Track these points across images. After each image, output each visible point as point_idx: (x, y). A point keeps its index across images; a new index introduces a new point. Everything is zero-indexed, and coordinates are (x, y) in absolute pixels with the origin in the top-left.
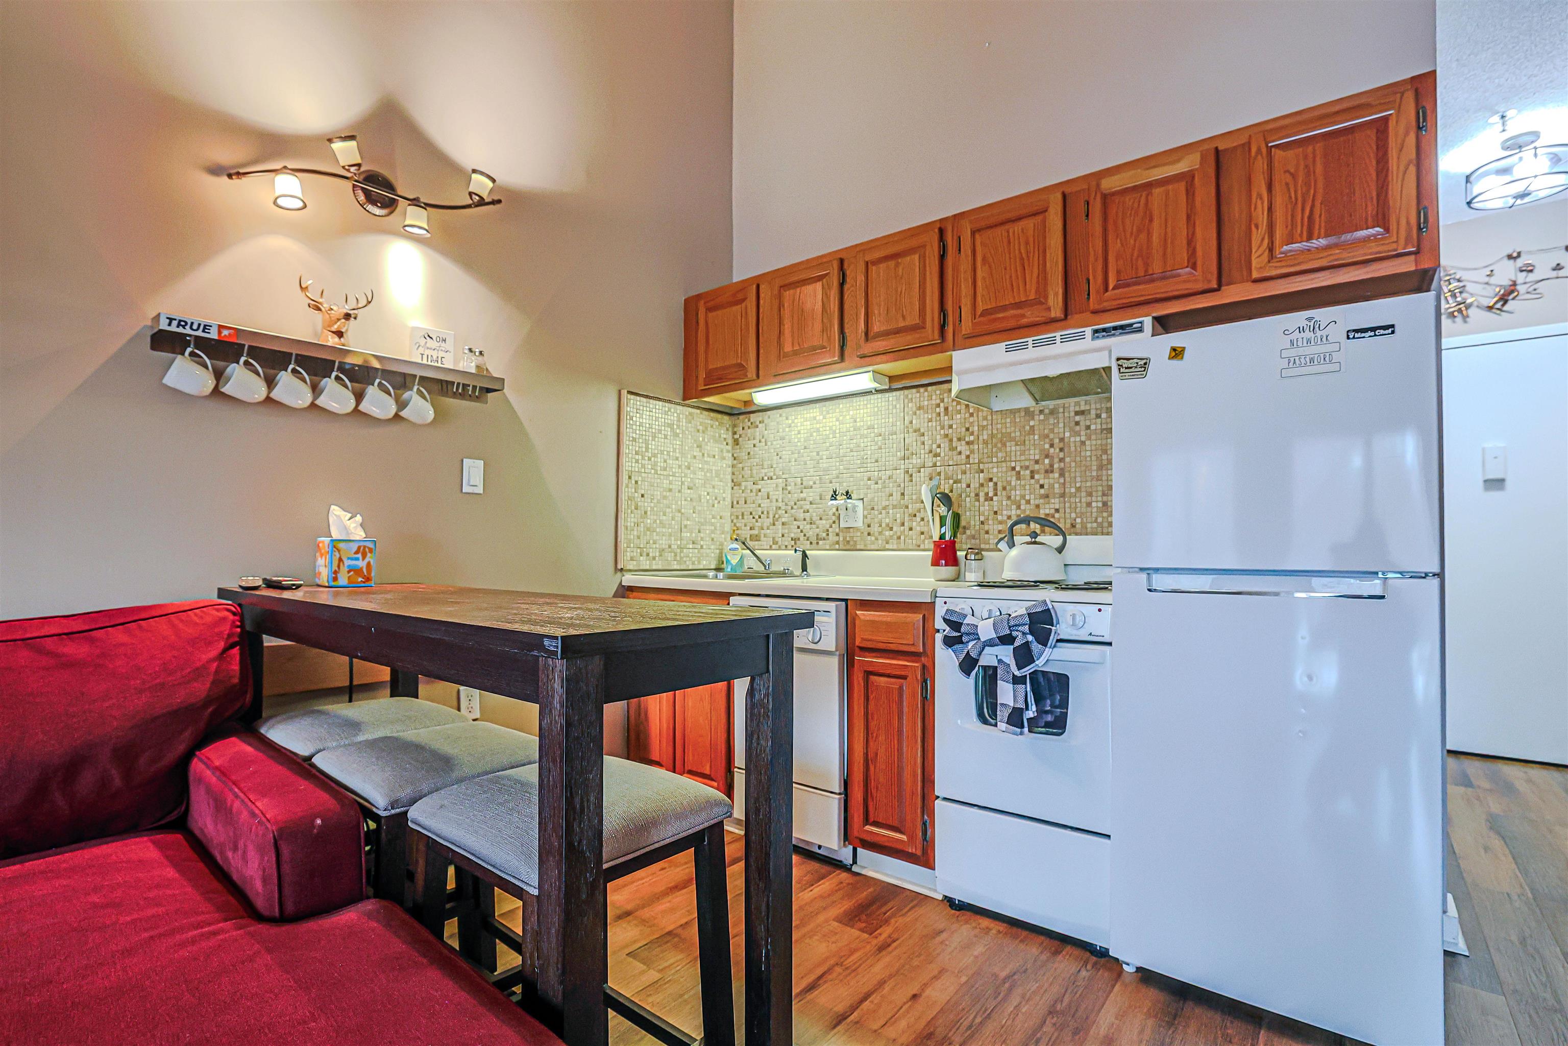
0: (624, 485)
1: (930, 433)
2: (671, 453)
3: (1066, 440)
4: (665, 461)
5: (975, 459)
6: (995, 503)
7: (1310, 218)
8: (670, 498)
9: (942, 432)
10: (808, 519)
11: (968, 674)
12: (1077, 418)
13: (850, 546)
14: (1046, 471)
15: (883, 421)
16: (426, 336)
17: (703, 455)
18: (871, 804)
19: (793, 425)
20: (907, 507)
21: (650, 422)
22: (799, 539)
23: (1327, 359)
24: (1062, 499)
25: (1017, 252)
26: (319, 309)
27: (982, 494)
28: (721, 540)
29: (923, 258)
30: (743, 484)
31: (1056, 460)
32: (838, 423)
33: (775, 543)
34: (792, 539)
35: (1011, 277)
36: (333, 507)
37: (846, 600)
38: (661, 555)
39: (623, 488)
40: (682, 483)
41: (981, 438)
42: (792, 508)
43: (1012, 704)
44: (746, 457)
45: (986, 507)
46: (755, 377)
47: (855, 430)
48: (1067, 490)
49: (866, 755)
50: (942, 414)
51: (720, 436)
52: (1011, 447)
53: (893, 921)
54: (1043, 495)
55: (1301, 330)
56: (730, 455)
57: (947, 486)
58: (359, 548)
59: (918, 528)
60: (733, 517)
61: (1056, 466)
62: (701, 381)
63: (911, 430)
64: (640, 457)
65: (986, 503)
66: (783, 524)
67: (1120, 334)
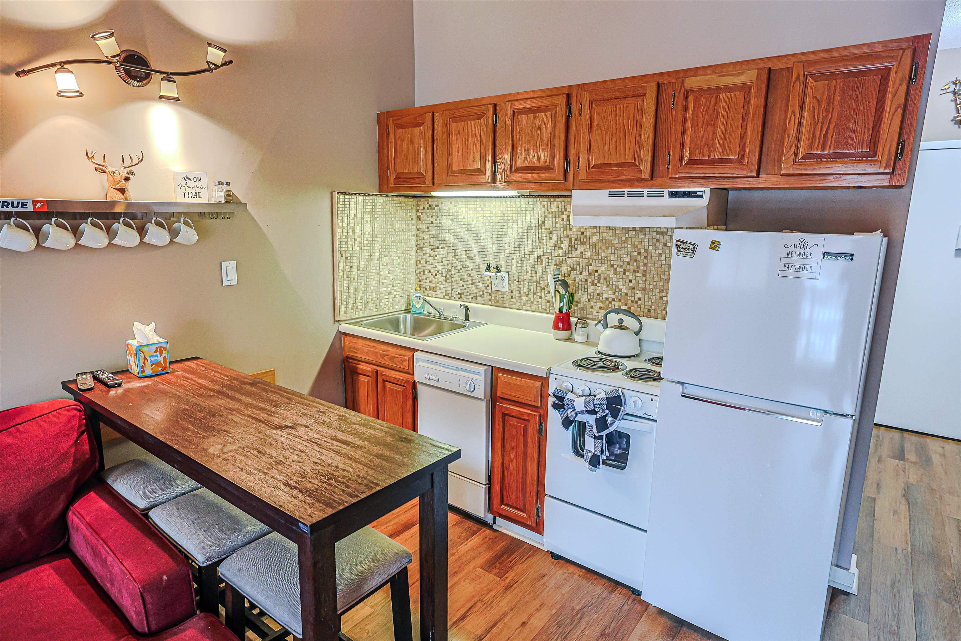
0: (338, 261)
1: (557, 232)
2: (371, 233)
3: (650, 251)
4: (367, 240)
5: (586, 255)
6: (599, 288)
7: (825, 135)
8: (372, 265)
9: (565, 232)
10: (470, 281)
11: (567, 428)
12: (658, 237)
13: (498, 303)
14: (634, 271)
15: (524, 218)
16: (186, 178)
17: (395, 230)
18: (505, 493)
19: (460, 211)
20: (538, 282)
21: (355, 213)
22: (463, 294)
23: (809, 269)
24: (643, 291)
25: (621, 124)
26: (104, 172)
27: (590, 281)
28: (408, 289)
29: (554, 116)
30: (424, 249)
31: (642, 264)
32: (492, 215)
33: (447, 294)
34: (459, 294)
35: (616, 142)
36: (136, 324)
37: (492, 367)
38: (366, 307)
39: (337, 264)
40: (380, 253)
41: (591, 240)
42: (459, 272)
43: (593, 452)
44: (426, 230)
45: (592, 290)
46: (431, 184)
47: (504, 222)
48: (647, 286)
49: (503, 464)
50: (565, 220)
51: (407, 215)
52: (611, 250)
53: (515, 568)
54: (631, 287)
55: (795, 246)
56: (414, 227)
57: (566, 272)
58: (157, 348)
59: (546, 298)
60: (417, 272)
61: (641, 268)
62: (391, 181)
63: (543, 228)
64: (349, 240)
65: (593, 287)
66: (452, 282)
67: (688, 197)
